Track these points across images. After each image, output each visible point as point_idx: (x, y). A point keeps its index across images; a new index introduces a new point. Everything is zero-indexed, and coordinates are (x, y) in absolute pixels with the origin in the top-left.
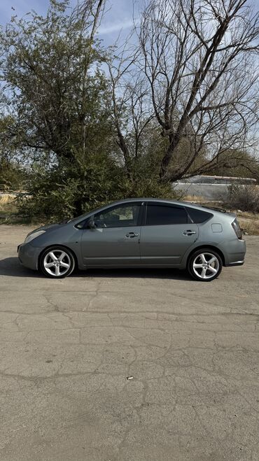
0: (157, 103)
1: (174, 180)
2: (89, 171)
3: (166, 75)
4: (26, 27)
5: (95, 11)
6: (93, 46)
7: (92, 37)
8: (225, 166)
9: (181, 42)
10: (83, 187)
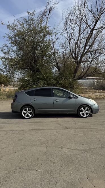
0: (72, 50)
1: (79, 79)
2: (47, 77)
3: (74, 39)
4: (21, 23)
5: (47, 16)
6: (47, 29)
7: (46, 26)
8: (98, 73)
9: (79, 27)
10: (45, 83)
